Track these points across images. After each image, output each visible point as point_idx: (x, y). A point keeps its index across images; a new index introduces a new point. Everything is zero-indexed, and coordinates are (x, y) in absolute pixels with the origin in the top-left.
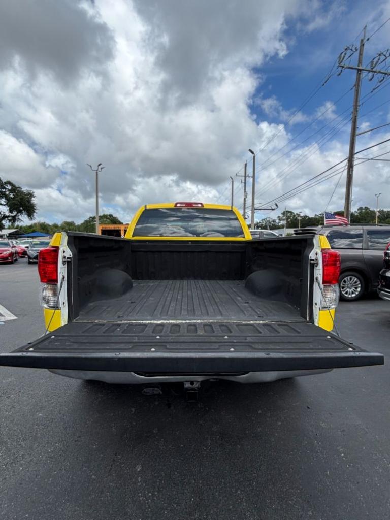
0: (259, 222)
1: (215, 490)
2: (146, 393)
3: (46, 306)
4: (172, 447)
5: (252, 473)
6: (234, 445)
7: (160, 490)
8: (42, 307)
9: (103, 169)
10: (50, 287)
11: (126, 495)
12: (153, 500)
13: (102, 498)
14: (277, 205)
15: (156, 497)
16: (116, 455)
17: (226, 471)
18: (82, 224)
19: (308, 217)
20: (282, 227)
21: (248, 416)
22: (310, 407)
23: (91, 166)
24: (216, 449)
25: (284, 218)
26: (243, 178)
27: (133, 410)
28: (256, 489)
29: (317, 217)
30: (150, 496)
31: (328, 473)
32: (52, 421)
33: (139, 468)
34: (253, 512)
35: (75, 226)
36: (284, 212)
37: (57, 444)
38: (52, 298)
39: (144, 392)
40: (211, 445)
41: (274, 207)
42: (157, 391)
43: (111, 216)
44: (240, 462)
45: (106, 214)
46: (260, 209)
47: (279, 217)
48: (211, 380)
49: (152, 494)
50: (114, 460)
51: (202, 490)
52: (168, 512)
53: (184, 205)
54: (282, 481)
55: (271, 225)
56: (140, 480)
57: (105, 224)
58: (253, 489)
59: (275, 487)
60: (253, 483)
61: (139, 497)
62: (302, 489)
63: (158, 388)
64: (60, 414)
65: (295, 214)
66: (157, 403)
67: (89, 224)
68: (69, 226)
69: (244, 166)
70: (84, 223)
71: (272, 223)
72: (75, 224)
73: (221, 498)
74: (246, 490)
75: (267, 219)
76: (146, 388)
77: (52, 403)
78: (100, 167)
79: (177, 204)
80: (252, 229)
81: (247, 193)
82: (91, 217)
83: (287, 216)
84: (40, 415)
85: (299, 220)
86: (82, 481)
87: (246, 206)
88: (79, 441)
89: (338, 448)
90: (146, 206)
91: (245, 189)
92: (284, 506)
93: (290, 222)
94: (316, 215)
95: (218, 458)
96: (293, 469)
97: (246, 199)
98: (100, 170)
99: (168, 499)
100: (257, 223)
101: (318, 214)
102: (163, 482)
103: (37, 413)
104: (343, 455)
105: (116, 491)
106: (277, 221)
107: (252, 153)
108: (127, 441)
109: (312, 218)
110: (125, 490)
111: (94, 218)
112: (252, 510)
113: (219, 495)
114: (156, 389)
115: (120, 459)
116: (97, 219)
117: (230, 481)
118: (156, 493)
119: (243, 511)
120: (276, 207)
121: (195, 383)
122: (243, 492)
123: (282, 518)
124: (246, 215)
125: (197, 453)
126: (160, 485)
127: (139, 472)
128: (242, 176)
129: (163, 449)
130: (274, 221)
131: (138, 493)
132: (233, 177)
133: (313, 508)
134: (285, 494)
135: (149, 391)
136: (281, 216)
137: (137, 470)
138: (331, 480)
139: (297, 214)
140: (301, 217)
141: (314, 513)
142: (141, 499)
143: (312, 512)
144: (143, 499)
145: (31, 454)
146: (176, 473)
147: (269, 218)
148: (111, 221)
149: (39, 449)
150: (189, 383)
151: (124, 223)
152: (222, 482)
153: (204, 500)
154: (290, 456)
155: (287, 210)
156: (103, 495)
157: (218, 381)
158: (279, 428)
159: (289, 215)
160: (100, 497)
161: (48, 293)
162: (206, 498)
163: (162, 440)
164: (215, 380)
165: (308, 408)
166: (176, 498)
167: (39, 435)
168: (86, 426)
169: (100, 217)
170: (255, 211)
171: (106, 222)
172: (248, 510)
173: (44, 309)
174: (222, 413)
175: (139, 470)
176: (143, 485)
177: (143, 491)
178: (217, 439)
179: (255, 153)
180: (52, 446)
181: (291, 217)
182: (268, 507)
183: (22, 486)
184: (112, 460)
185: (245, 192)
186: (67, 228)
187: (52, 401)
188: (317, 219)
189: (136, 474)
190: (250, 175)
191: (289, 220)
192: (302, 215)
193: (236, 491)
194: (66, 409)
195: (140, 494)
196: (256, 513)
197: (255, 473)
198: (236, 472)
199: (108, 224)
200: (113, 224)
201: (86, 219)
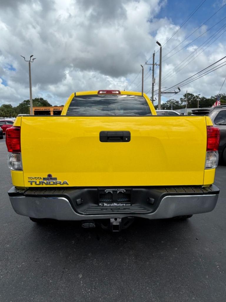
0: (164, 103)
1: (132, 287)
2: (85, 226)
3: (12, 168)
4: (102, 264)
5: (157, 278)
6: (144, 262)
7: (96, 288)
8: (10, 169)
9: (34, 60)
10: (14, 155)
11: (73, 291)
12: (91, 293)
13: (58, 293)
14: (179, 89)
15: (94, 292)
16: (64, 269)
17: (139, 277)
18: (18, 107)
19: (206, 98)
20: (184, 107)
21: (154, 244)
22: (198, 238)
23: (24, 57)
24: (132, 265)
25: (186, 99)
26: (152, 66)
27: (73, 242)
28: (159, 286)
29: (213, 98)
30: (89, 291)
31: (207, 277)
32: (17, 250)
33: (80, 276)
34: (157, 299)
35: (12, 108)
36: (186, 95)
37: (23, 263)
38: (16, 163)
39: (83, 226)
40: (129, 262)
41: (177, 90)
42: (92, 225)
43: (42, 99)
44: (149, 272)
45: (37, 98)
46: (166, 93)
47: (181, 99)
48: (129, 217)
49: (91, 290)
50: (63, 272)
51: (124, 288)
52: (102, 299)
53: (105, 92)
54: (176, 282)
55: (175, 106)
56: (82, 283)
57: (37, 106)
58: (157, 286)
59: (172, 285)
60: (157, 283)
61: (83, 291)
62: (189, 286)
63: (93, 223)
64: (22, 245)
65: (195, 96)
66: (90, 237)
67: (24, 106)
68: (7, 108)
69: (153, 55)
70: (19, 106)
71: (176, 104)
72: (12, 106)
73: (136, 291)
74: (152, 287)
75: (172, 101)
76: (84, 223)
77: (15, 238)
78: (32, 58)
79: (99, 91)
80: (158, 110)
81: (155, 79)
82: (25, 101)
83: (188, 98)
84: (8, 246)
85: (198, 101)
86: (44, 283)
87: (154, 90)
88: (38, 261)
89: (215, 263)
90: (75, 93)
91: (153, 76)
92: (177, 295)
93: (191, 103)
94: (212, 97)
95: (133, 270)
96: (184, 275)
97: (154, 84)
98: (32, 60)
99: (101, 292)
100: (164, 104)
101: (213, 96)
102: (97, 283)
103: (6, 245)
104: (218, 267)
105: (67, 288)
106: (180, 102)
107: (159, 44)
108: (71, 261)
109: (209, 99)
110: (72, 288)
111: (28, 102)
112: (156, 297)
113: (135, 290)
114: (91, 224)
115: (67, 271)
116: (31, 103)
117: (142, 283)
118: (93, 289)
119: (150, 298)
120: (179, 91)
121: (118, 219)
122: (150, 288)
123: (176, 301)
124: (154, 97)
125: (119, 267)
126: (95, 285)
127: (81, 278)
128: (151, 64)
129: (96, 265)
130: (177, 102)
131: (82, 290)
132: (143, 66)
133: (196, 295)
134: (178, 289)
135: (86, 225)
136: (183, 97)
137: (79, 277)
138: (209, 281)
139: (196, 96)
140: (199, 98)
141: (196, 298)
142: (84, 292)
143: (195, 298)
144: (85, 293)
145: (7, 269)
146: (106, 278)
147: (174, 99)
148: (42, 103)
149: (12, 266)
150: (114, 219)
151: (53, 106)
152: (136, 283)
153: (125, 293)
154: (182, 268)
155: (188, 93)
156: (58, 291)
157: (133, 217)
158: (176, 252)
159: (190, 97)
160: (56, 292)
161: (13, 160)
162: (126, 292)
163: (95, 260)
164: (131, 218)
165: (197, 239)
166: (107, 292)
167: (10, 258)
168: (42, 252)
169: (33, 100)
170: (162, 94)
171: (38, 105)
172: (154, 298)
173: (11, 170)
174: (136, 243)
175: (80, 277)
176: (84, 285)
177: (85, 289)
178: (133, 258)
179: (161, 45)
180: (20, 264)
181: (191, 98)
182: (167, 296)
183: (4, 286)
184: (62, 272)
185: (153, 78)
186: (6, 110)
187: (15, 237)
188: (213, 100)
189: (79, 279)
190: (157, 64)
191: (190, 101)
192: (200, 97)
193: (146, 288)
194: (25, 242)
195: (83, 290)
196: (158, 299)
197: (158, 278)
198: (146, 278)
199: (39, 106)
200: (44, 106)
201: (21, 103)
